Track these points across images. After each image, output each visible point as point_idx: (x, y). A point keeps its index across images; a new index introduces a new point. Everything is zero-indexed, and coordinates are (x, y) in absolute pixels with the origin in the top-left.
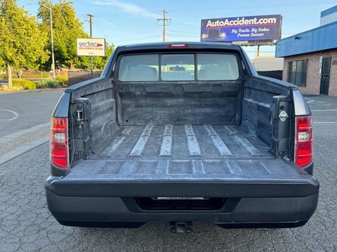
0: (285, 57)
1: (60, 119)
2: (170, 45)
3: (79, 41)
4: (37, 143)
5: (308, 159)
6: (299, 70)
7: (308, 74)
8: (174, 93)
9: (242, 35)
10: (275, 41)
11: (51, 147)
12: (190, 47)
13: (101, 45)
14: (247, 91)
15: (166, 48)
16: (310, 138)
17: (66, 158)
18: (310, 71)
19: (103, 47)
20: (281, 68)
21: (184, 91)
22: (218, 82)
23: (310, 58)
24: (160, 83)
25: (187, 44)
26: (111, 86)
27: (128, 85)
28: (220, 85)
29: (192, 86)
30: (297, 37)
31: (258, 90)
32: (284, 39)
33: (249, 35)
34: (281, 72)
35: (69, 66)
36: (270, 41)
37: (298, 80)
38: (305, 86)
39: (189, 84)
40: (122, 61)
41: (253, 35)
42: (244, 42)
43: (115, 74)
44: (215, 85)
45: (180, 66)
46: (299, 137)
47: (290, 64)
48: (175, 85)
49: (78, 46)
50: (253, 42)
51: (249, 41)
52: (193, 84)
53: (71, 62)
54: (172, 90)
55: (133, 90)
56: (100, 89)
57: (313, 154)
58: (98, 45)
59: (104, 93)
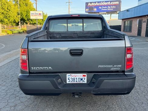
0: (122, 19)
1: (24, 49)
2: (72, 15)
3: (31, 12)
4: (14, 58)
5: (131, 65)
6: (129, 25)
7: (132, 27)
8: (74, 36)
9: (104, 10)
10: (118, 12)
11: (20, 61)
12: (81, 16)
13: (41, 14)
14: (105, 36)
15: (70, 16)
16: (132, 56)
17: (27, 66)
18: (133, 25)
19: (42, 15)
20: (121, 24)
21: (78, 36)
22: (93, 32)
23: (133, 20)
24: (67, 32)
25: (79, 15)
26: (46, 34)
27: (53, 33)
28: (94, 33)
29: (81, 33)
30: (128, 11)
31: (110, 35)
32: (122, 11)
33: (106, 9)
34: (120, 26)
35: (27, 23)
36: (116, 12)
37: (128, 29)
38: (131, 32)
39: (80, 32)
40: (50, 23)
41: (108, 9)
42: (104, 13)
43: (48, 28)
44: (91, 33)
45: (76, 24)
46: (127, 56)
47: (125, 22)
48: (74, 33)
49: (31, 14)
50: (108, 12)
51: (107, 12)
52: (82, 33)
53: (28, 22)
54: (72, 35)
55: (55, 35)
56: (41, 35)
57: (133, 63)
58: (40, 14)
59: (43, 37)
